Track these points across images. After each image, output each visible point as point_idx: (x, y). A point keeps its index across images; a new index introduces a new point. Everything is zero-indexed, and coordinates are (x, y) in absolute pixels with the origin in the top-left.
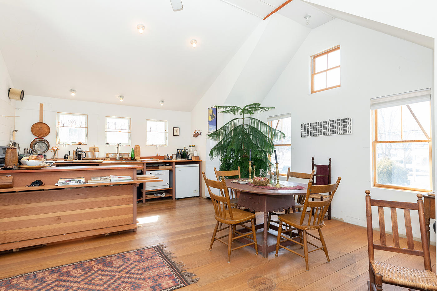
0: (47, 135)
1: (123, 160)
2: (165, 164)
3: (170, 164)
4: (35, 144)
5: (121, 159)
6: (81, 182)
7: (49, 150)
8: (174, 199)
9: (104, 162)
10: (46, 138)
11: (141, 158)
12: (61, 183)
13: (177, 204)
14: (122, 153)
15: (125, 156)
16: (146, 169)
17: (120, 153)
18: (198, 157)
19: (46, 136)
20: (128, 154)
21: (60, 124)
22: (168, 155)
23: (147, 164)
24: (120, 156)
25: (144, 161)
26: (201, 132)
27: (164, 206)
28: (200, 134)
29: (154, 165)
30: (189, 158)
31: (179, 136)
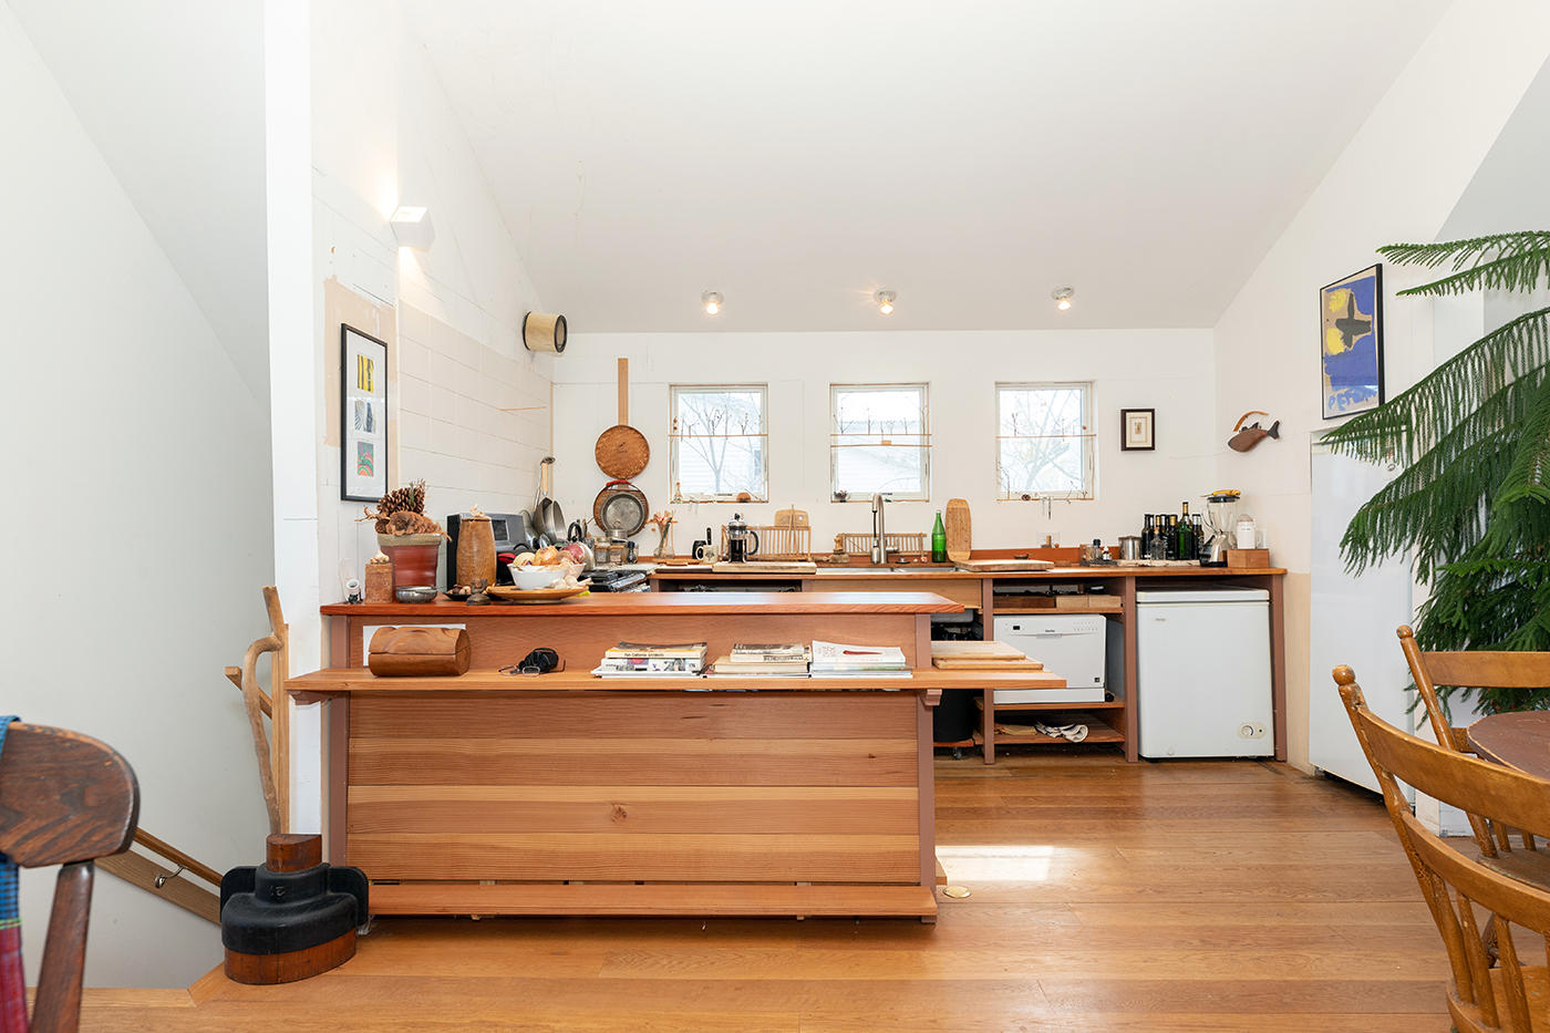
0: (642, 469)
1: (900, 565)
2: (1086, 585)
3: (1110, 585)
4: (608, 505)
5: (893, 558)
6: (687, 667)
7: (649, 526)
8: (1132, 756)
9: (821, 572)
10: (638, 483)
11: (975, 555)
12: (613, 668)
13: (1148, 792)
14: (895, 536)
15: (909, 547)
16: (994, 607)
17: (890, 535)
18: (1262, 555)
19: (637, 474)
20: (921, 536)
21: (680, 429)
22: (1097, 542)
23: (997, 582)
24: (887, 549)
25: (983, 569)
26: (1277, 424)
27: (1083, 791)
28: (1274, 432)
29: (1033, 589)
30: (1209, 556)
31: (1153, 448)
